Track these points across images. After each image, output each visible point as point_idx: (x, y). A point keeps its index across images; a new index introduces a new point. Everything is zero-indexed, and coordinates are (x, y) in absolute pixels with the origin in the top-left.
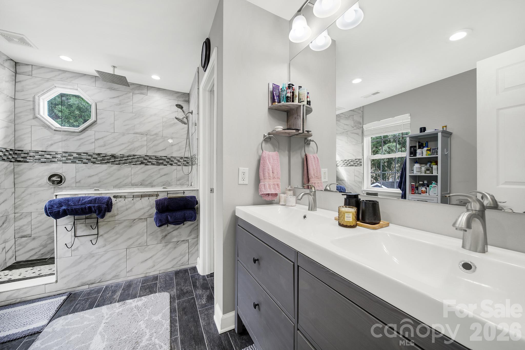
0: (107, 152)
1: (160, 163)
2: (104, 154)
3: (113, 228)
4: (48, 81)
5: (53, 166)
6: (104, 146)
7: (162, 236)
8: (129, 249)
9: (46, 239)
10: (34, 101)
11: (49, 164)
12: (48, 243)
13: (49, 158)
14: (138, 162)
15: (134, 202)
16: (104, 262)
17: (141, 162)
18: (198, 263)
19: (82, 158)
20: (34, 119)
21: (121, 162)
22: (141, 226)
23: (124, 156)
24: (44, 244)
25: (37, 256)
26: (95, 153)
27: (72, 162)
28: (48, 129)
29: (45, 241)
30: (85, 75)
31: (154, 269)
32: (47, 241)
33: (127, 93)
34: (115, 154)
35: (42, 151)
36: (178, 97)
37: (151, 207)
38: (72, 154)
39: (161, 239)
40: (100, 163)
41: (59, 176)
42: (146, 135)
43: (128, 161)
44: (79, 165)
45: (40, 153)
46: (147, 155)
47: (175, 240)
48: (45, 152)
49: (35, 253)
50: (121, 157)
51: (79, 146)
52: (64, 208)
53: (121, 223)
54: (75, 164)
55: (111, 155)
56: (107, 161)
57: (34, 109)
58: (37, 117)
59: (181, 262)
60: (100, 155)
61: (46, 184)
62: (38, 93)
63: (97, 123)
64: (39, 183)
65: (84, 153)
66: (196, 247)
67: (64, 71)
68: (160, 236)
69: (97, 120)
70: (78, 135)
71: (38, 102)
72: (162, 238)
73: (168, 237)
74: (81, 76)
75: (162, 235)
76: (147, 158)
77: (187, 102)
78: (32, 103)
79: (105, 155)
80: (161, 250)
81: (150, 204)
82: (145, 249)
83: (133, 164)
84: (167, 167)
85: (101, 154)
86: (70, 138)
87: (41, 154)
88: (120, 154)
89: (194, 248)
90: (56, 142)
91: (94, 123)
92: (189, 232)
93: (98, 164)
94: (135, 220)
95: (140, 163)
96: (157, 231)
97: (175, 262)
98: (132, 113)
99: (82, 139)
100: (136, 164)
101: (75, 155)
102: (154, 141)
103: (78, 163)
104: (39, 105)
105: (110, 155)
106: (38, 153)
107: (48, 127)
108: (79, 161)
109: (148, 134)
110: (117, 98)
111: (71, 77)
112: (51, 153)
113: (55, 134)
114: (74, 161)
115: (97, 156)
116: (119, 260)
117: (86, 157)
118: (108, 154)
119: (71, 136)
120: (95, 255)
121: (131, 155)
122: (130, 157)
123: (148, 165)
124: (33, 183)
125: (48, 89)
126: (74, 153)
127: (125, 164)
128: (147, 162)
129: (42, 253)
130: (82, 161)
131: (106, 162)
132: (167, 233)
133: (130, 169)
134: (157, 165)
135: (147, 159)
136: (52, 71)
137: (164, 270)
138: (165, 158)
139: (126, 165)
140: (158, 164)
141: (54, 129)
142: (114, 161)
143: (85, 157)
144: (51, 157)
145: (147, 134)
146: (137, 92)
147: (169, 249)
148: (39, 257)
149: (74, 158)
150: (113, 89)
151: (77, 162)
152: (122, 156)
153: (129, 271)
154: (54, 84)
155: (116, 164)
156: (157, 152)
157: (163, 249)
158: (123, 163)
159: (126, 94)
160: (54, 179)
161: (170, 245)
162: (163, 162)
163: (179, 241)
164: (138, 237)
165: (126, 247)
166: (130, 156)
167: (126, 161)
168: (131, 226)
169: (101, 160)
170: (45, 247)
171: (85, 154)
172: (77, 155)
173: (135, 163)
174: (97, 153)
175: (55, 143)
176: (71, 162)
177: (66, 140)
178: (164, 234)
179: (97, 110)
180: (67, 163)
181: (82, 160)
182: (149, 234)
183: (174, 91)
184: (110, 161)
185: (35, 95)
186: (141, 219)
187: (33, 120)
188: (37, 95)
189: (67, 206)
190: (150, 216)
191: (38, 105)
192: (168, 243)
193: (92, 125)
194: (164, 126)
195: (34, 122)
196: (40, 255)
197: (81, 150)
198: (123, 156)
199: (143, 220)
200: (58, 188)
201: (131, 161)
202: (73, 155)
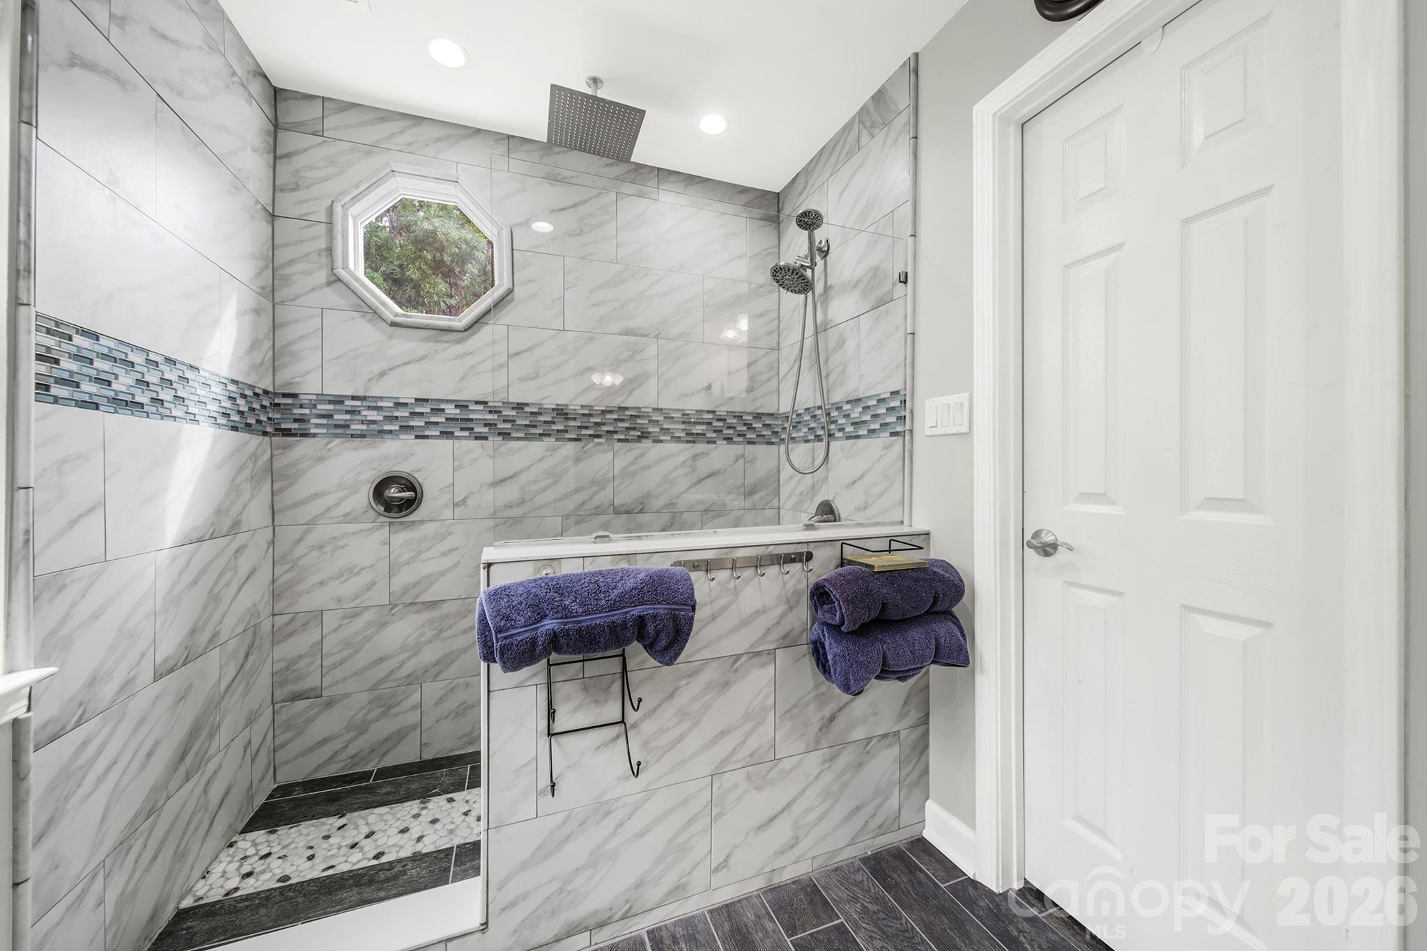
0: (543, 399)
1: (698, 434)
2: (535, 404)
3: (671, 696)
4: (369, 153)
5: (390, 447)
6: (534, 378)
7: (822, 718)
8: (720, 778)
9: (366, 703)
10: (330, 223)
11: (375, 442)
12: (371, 716)
13: (374, 422)
14: (632, 433)
15: (735, 587)
16: (641, 834)
17: (642, 433)
18: (926, 822)
19: (472, 420)
20: (329, 284)
21: (584, 432)
22: (759, 680)
23: (591, 412)
24: (360, 721)
25: (340, 765)
26: (510, 401)
27: (441, 432)
28: (370, 321)
29: (364, 712)
30: (478, 131)
31: (797, 851)
32: (368, 712)
33: (601, 193)
34: (567, 405)
35: (354, 398)
36: (747, 205)
37: (786, 606)
38: (442, 406)
39: (817, 733)
40: (523, 435)
41: (403, 482)
42: (657, 336)
43: (605, 428)
44: (464, 442)
45: (349, 403)
46: (660, 407)
47: (859, 734)
48: (363, 399)
49: (332, 753)
50: (583, 415)
51: (462, 378)
52: (548, 627)
53: (693, 673)
54: (450, 442)
55: (554, 407)
56: (544, 430)
57: (330, 251)
58: (339, 280)
59: (878, 821)
60: (523, 409)
61: (366, 511)
62: (343, 193)
63: (514, 299)
64: (346, 507)
65: (477, 403)
66: (923, 758)
67: (418, 120)
68: (815, 717)
69: (515, 287)
70: (459, 341)
71: (342, 225)
72: (821, 730)
73: (840, 723)
74: (466, 137)
75: (819, 716)
76: (659, 419)
77: (774, 222)
78: (322, 229)
79: (536, 410)
80: (817, 777)
81: (784, 592)
82: (769, 772)
83: (619, 440)
84: (716, 448)
85: (527, 405)
86: (436, 351)
87: (352, 406)
88: (582, 406)
89: (917, 763)
90: (396, 364)
91: (507, 296)
92: (903, 701)
93: (518, 439)
94: (739, 657)
95: (639, 436)
96: (806, 699)
97: (858, 821)
98: (615, 261)
99: (471, 354)
100: (626, 440)
101: (451, 410)
102: (678, 359)
103: (458, 438)
104: (345, 237)
105: (553, 410)
106: (342, 402)
107: (374, 314)
108: (462, 429)
109: (660, 336)
110: (572, 210)
111: (438, 140)
112: (380, 404)
113: (391, 338)
114: (448, 430)
115: (514, 413)
116: (690, 822)
117: (484, 415)
118: (545, 406)
119: (439, 345)
120: (613, 808)
121: (612, 409)
122: (609, 416)
123: (661, 441)
124: (329, 508)
125: (372, 182)
126: (447, 401)
127: (596, 440)
128: (657, 430)
129: (354, 752)
130: (472, 429)
131: (541, 432)
132: (835, 710)
133: (611, 454)
134: (688, 442)
135: (658, 421)
136: (383, 119)
137: (827, 856)
138: (710, 416)
139: (599, 444)
140: (690, 438)
141: (389, 321)
142: (562, 428)
143: (481, 417)
144: (381, 418)
145: (659, 333)
146: (628, 188)
147: (843, 770)
148: (344, 768)
149: (447, 419)
150: (559, 178)
151: (456, 434)
152: (587, 412)
153: (720, 864)
154: (388, 163)
155: (570, 440)
156: (686, 396)
157: (823, 771)
158: (590, 435)
159: (597, 196)
160: (393, 492)
161: (847, 757)
162: (703, 430)
163: (871, 738)
164: (748, 726)
165: (709, 772)
166: (611, 412)
167: (599, 429)
168: (726, 685)
169: (526, 425)
170: (361, 733)
171: (481, 407)
172: (458, 411)
173: (623, 437)
174: (514, 403)
175: (391, 369)
176: (438, 433)
177: (424, 357)
178: (827, 712)
179: (514, 251)
180: (427, 437)
181: (472, 426)
182: (782, 716)
183: (735, 185)
184: (554, 430)
185: (332, 202)
186: (758, 654)
187: (327, 290)
188: (341, 200)
189: (562, 618)
190: (788, 642)
191: (341, 237)
192: (840, 746)
193: (501, 304)
194: (707, 306)
195: (331, 296)
196: (348, 761)
197: (468, 393)
198: (590, 410)
199: (764, 658)
200: (401, 523)
201: (612, 429)
202: (443, 410)
